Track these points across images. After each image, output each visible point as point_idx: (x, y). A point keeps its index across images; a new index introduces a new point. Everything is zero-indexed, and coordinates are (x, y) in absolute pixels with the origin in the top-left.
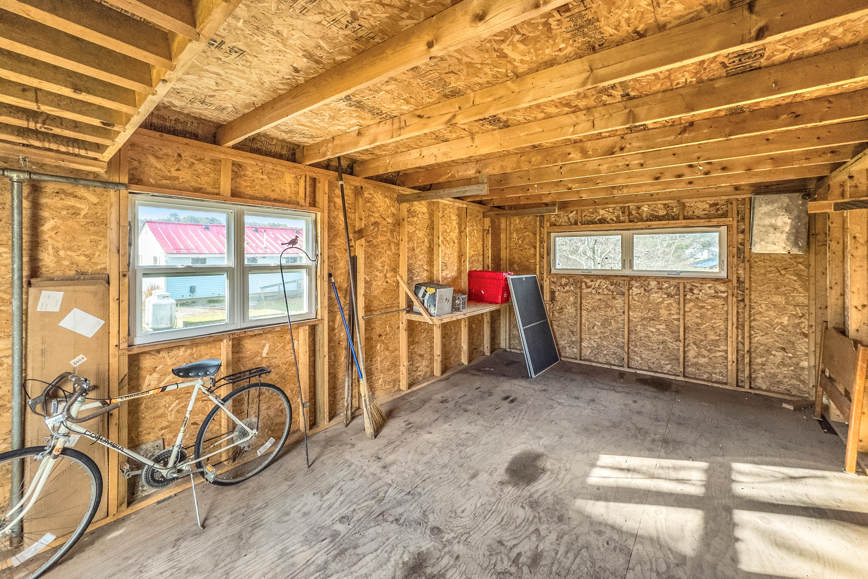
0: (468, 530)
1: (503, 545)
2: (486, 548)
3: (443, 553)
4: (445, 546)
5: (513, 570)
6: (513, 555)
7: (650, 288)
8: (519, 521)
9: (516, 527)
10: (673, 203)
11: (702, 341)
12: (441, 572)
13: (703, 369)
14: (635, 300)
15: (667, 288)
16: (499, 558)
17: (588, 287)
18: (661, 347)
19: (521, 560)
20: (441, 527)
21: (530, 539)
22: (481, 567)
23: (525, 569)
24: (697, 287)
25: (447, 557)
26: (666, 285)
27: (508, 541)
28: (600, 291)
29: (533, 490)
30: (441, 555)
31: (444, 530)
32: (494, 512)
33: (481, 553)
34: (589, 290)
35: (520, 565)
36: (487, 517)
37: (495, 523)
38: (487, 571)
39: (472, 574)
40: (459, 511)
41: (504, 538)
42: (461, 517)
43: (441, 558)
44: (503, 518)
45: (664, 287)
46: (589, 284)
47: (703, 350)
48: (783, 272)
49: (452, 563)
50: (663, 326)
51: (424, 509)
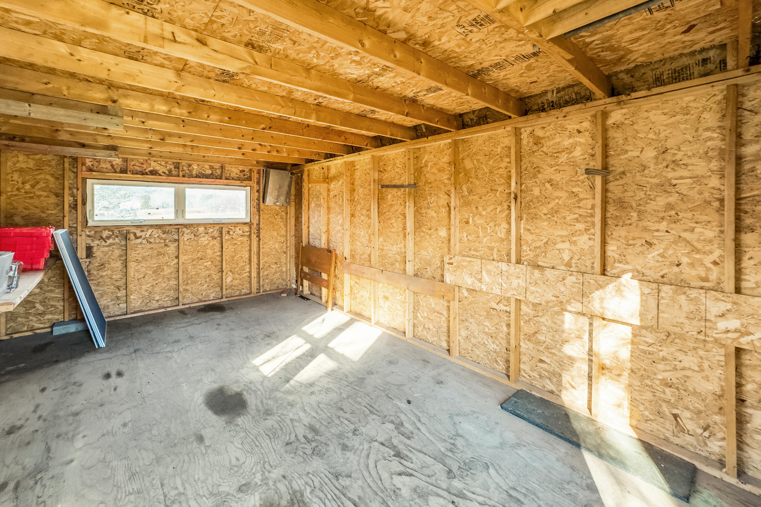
0: (262, 462)
1: (291, 443)
2: (288, 455)
3: (273, 487)
4: (267, 484)
5: (314, 444)
6: (303, 440)
7: (199, 233)
8: (276, 426)
9: (282, 429)
10: (217, 166)
11: (235, 268)
12: (291, 493)
13: (236, 288)
14: (186, 245)
15: (212, 232)
16: (301, 449)
17: (137, 238)
18: (208, 279)
19: (310, 438)
20: (243, 482)
21: (296, 426)
22: (302, 462)
23: (317, 437)
24: (232, 229)
25: (279, 485)
26: (211, 230)
27: (290, 439)
28: (152, 240)
29: (253, 407)
30: (274, 490)
31: (248, 480)
32: (256, 438)
33: (290, 459)
34: (139, 241)
35: (313, 439)
36: (258, 444)
37: (268, 441)
38: (307, 460)
39: (305, 470)
40: (234, 462)
41: (286, 441)
42: (244, 463)
43: (277, 491)
44: (266, 435)
45: (210, 231)
46: (139, 234)
47: (236, 275)
48: (276, 217)
49: (287, 483)
50: (210, 263)
51: (206, 493)
